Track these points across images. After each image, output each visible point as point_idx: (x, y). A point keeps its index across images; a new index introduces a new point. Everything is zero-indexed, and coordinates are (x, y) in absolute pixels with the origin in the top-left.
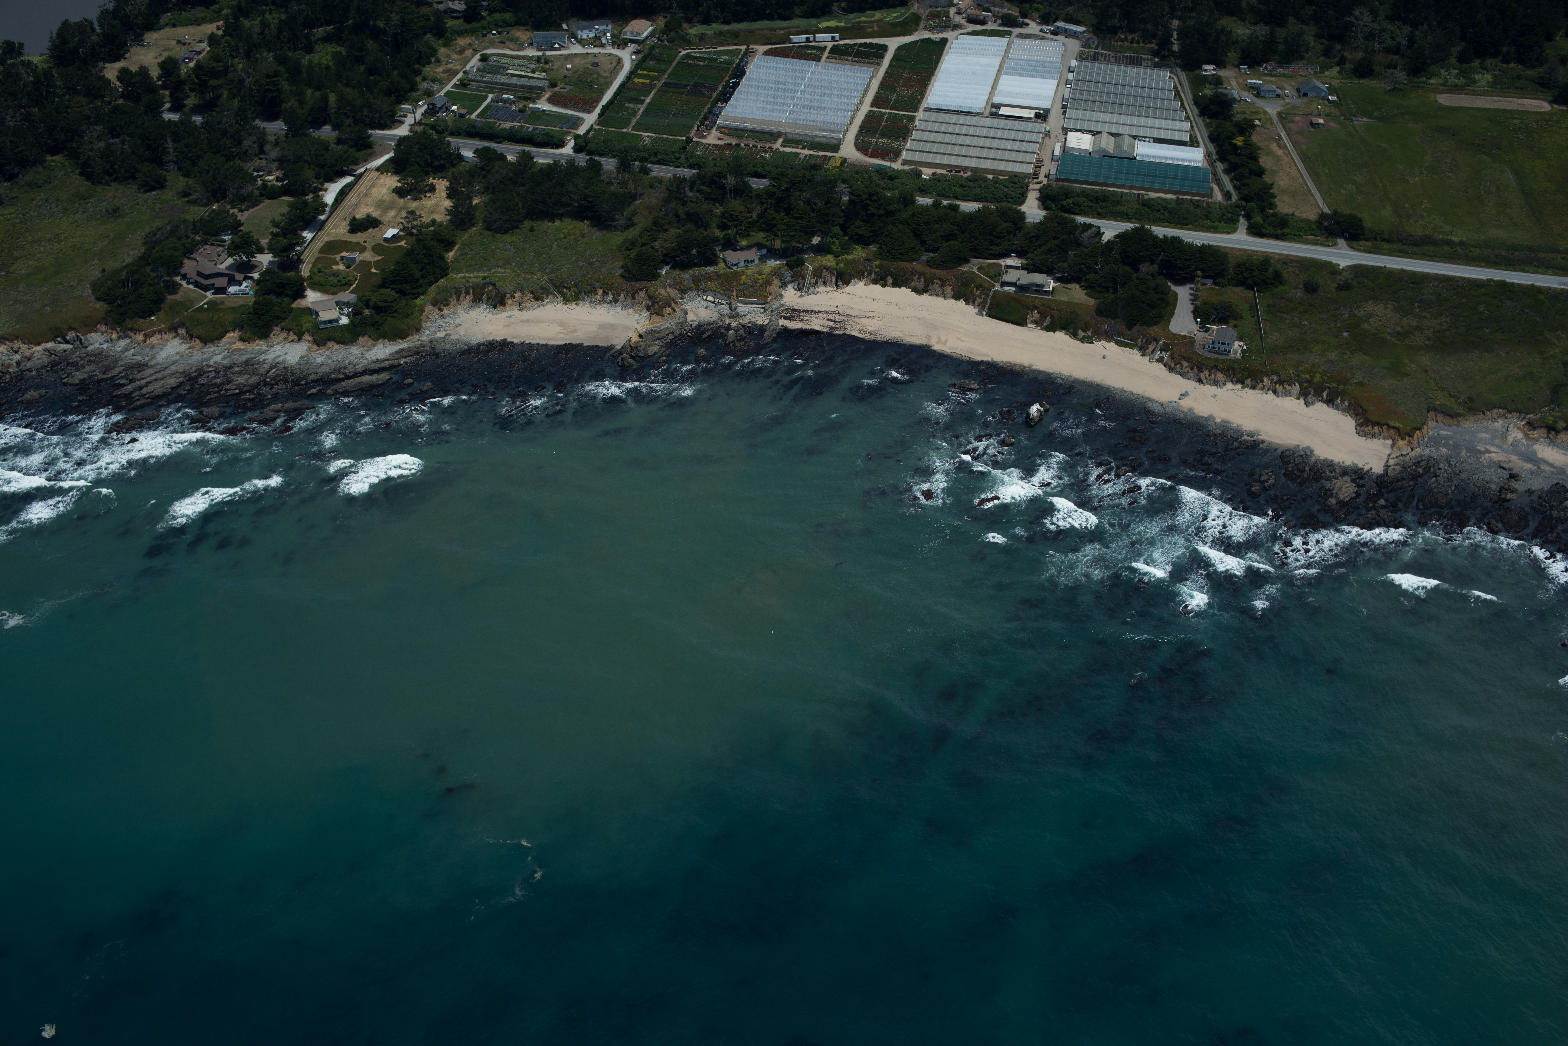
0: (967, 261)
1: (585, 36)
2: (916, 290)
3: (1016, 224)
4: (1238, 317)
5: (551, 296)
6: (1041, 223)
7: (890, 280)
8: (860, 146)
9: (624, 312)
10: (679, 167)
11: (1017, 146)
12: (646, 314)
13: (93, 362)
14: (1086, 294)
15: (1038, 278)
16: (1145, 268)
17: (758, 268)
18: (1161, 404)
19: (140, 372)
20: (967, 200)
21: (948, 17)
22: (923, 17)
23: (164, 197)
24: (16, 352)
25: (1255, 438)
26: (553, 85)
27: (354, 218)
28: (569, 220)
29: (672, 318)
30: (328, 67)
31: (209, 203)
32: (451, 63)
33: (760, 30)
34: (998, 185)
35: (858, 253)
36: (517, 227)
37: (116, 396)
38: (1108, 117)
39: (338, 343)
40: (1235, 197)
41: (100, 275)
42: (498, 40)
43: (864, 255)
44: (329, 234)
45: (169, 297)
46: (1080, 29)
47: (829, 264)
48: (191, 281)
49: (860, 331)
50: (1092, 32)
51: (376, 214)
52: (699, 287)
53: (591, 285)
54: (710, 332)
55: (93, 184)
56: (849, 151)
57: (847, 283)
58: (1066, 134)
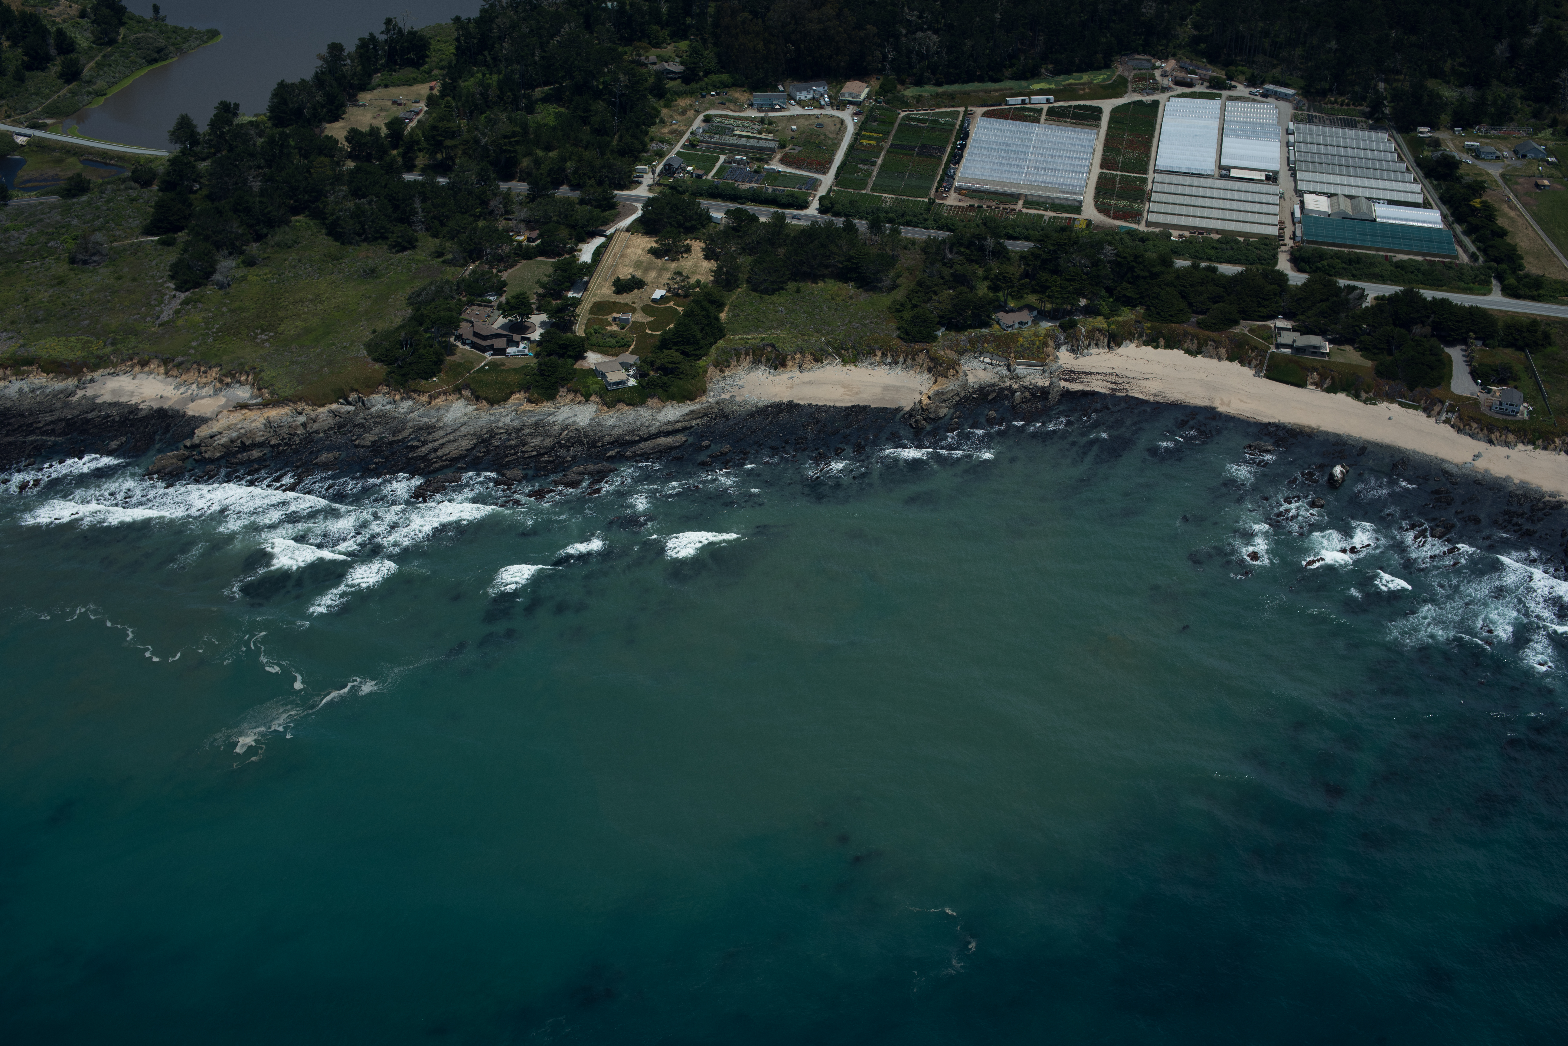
0: (1236, 323)
1: (803, 98)
2: (1188, 352)
3: (1280, 286)
4: (1515, 378)
5: (830, 358)
6: (1305, 284)
7: (1162, 342)
8: (1100, 208)
9: (905, 374)
10: (927, 228)
11: (1257, 208)
12: (927, 376)
13: (380, 423)
14: (1361, 356)
15: (1315, 340)
16: (1417, 329)
17: (1032, 330)
18: (1457, 465)
19: (430, 434)
20: (1221, 262)
21: (1154, 79)
22: (1130, 79)
23: (417, 257)
24: (300, 414)
25: (1557, 499)
26: (782, 146)
27: (618, 279)
28: (832, 281)
29: (956, 379)
30: (554, 128)
31: (465, 265)
32: (675, 124)
33: (975, 91)
34: (1250, 247)
35: (1127, 315)
36: (783, 289)
37: (412, 458)
38: (1338, 179)
39: (628, 404)
40: (1481, 259)
41: (372, 336)
42: (718, 101)
43: (1133, 317)
44: (595, 295)
45: (448, 358)
46: (1290, 91)
47: (1101, 326)
48: (468, 341)
49: (1142, 393)
50: (1302, 94)
51: (638, 274)
52: (976, 349)
53: (869, 346)
54: (995, 394)
55: (343, 244)
56: (1090, 212)
57: (1119, 345)
58: (1302, 196)
